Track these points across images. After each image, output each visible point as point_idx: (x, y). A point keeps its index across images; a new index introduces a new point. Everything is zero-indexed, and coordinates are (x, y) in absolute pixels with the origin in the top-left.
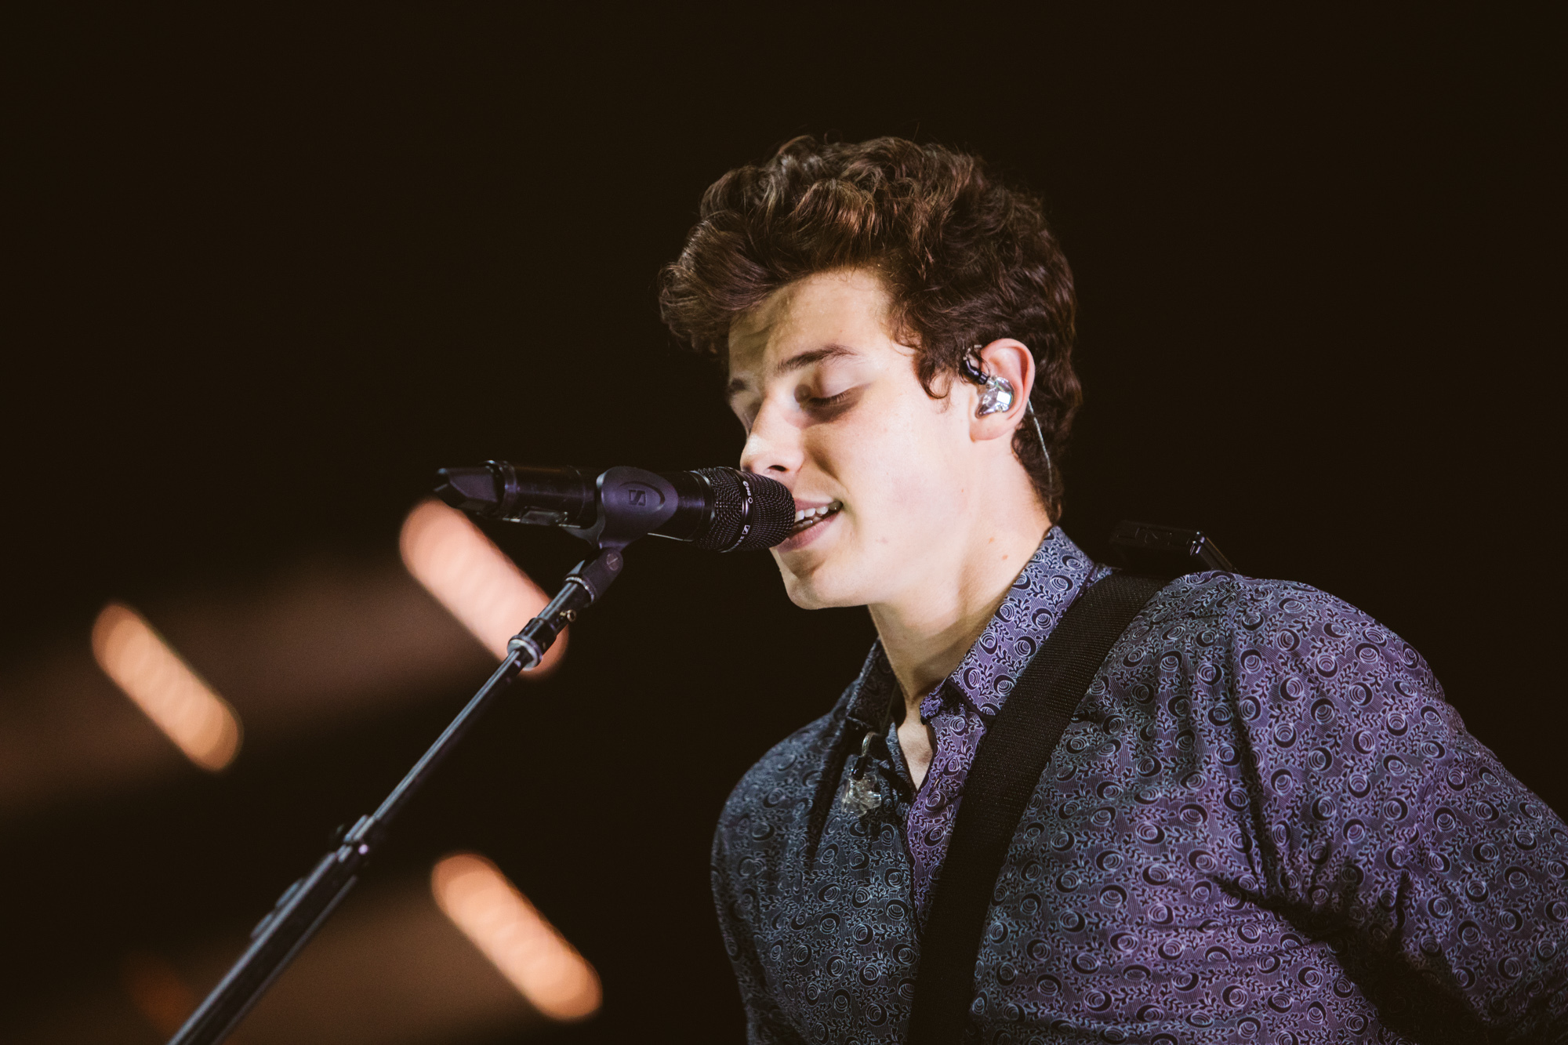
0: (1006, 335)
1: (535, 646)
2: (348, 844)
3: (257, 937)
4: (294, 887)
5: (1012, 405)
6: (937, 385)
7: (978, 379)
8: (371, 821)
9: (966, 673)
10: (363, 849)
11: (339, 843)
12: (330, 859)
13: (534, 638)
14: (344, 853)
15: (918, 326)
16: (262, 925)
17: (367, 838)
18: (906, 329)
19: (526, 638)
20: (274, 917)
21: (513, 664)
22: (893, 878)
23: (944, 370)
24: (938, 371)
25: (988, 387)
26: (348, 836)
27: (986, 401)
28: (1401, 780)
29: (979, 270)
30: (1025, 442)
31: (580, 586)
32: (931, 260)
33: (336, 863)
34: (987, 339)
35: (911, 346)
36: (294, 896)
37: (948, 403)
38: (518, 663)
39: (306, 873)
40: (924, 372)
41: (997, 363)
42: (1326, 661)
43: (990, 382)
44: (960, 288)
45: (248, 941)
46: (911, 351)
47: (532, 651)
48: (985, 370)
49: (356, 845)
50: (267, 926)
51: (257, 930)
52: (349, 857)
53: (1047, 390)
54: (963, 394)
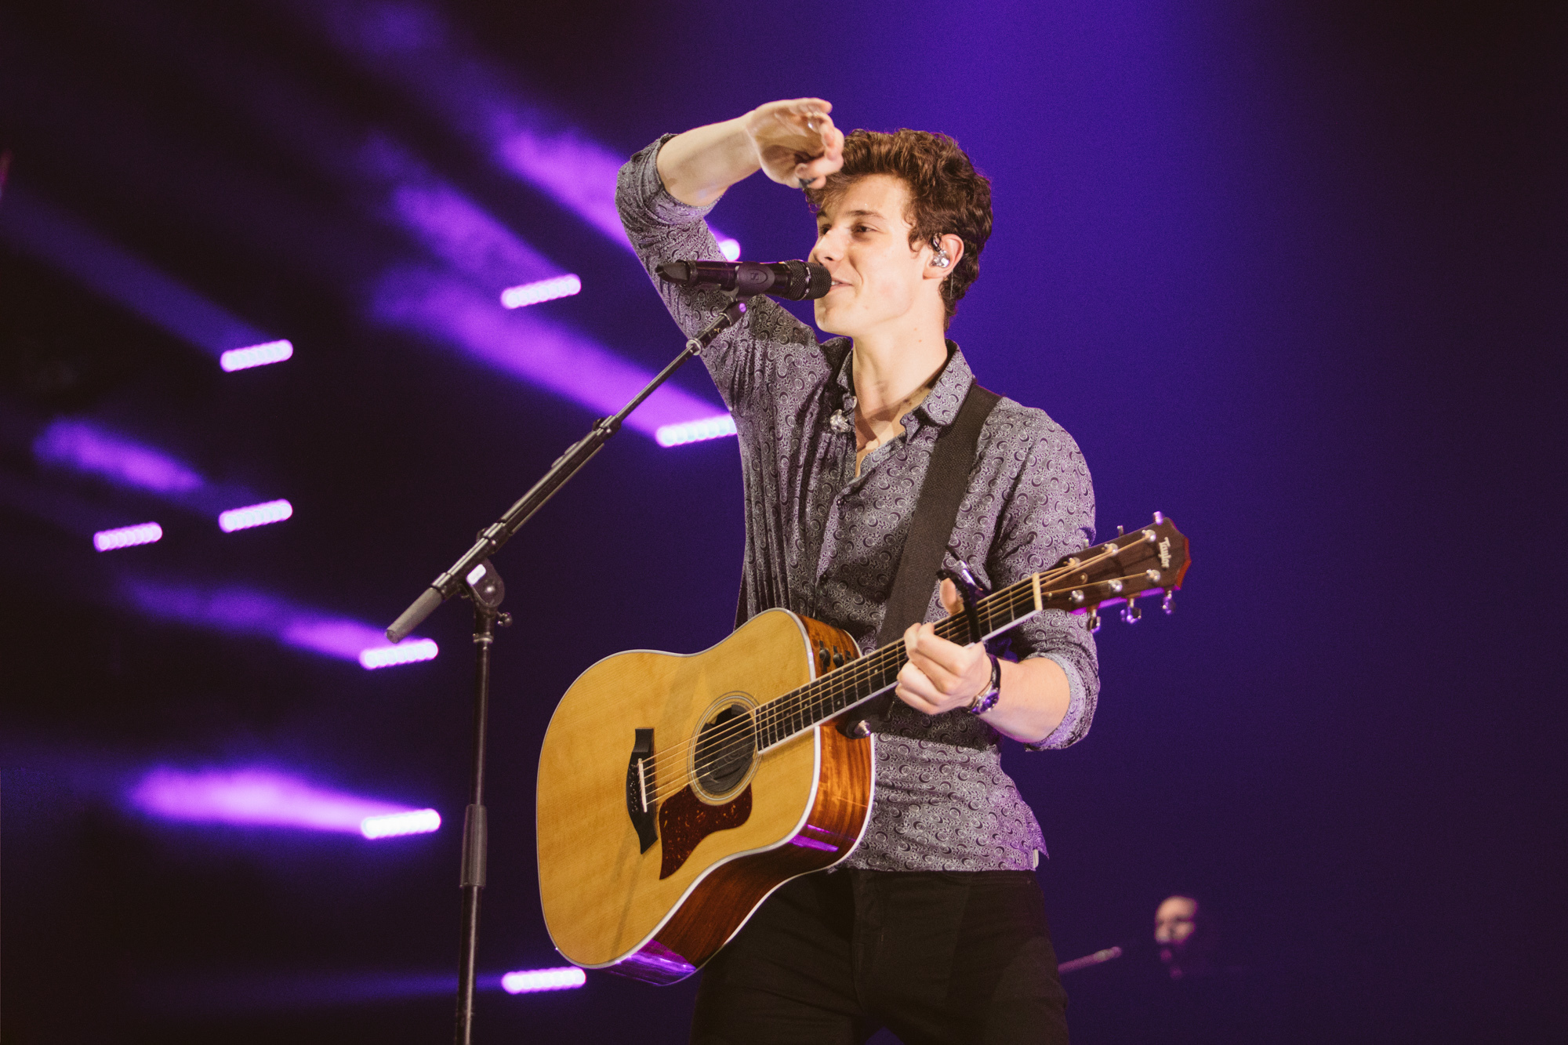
0: (955, 233)
1: (701, 344)
2: (602, 428)
3: (555, 466)
4: (575, 445)
5: (948, 265)
6: (916, 245)
7: (936, 249)
8: (614, 418)
9: (928, 405)
10: (609, 431)
11: (598, 427)
12: (592, 434)
13: (700, 340)
14: (599, 432)
15: (918, 216)
16: (558, 461)
17: (611, 426)
18: (912, 215)
19: (696, 339)
20: (564, 458)
21: (689, 352)
22: (833, 472)
23: (921, 239)
24: (918, 239)
25: (939, 254)
26: (602, 425)
27: (936, 260)
28: (1052, 490)
29: (954, 200)
30: (946, 287)
31: (725, 317)
32: (934, 184)
33: (595, 436)
34: (946, 232)
35: (911, 224)
36: (573, 450)
37: (918, 255)
38: (692, 351)
39: (580, 439)
40: (912, 238)
41: (947, 245)
42: (1039, 479)
43: (941, 252)
44: (941, 203)
45: (549, 469)
46: (909, 226)
47: (699, 346)
48: (941, 246)
49: (605, 429)
50: (560, 462)
51: (555, 464)
52: (602, 434)
53: (964, 268)
54: (927, 253)
